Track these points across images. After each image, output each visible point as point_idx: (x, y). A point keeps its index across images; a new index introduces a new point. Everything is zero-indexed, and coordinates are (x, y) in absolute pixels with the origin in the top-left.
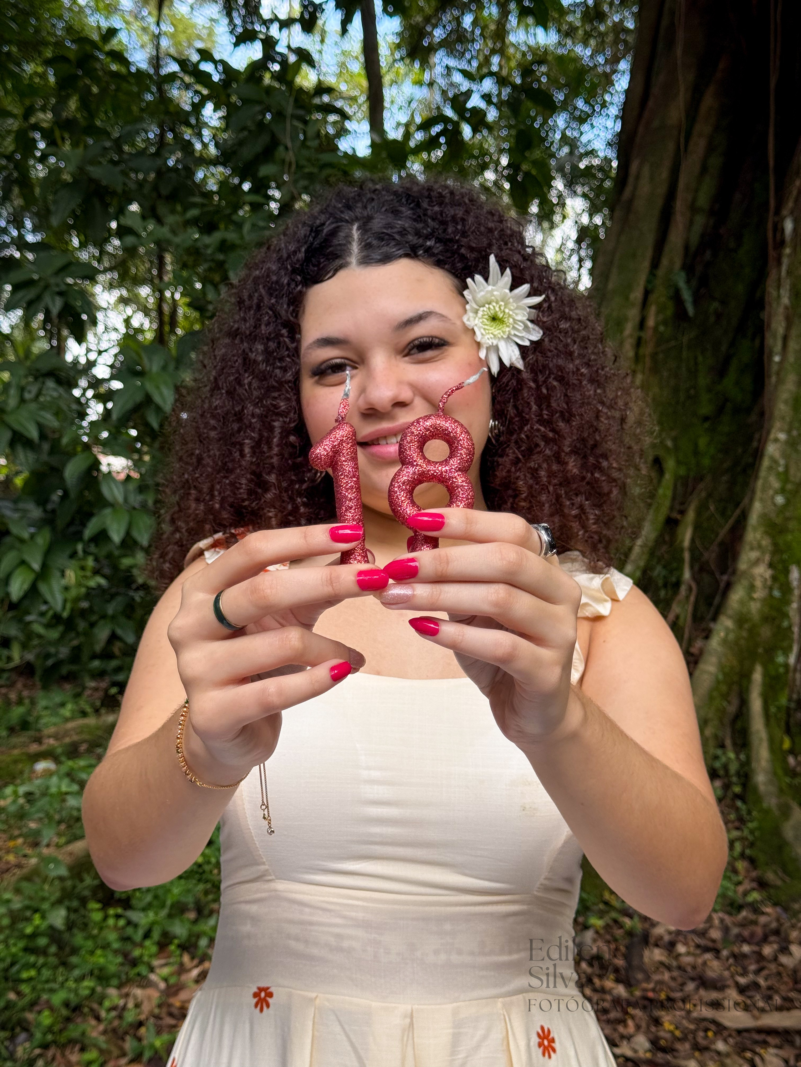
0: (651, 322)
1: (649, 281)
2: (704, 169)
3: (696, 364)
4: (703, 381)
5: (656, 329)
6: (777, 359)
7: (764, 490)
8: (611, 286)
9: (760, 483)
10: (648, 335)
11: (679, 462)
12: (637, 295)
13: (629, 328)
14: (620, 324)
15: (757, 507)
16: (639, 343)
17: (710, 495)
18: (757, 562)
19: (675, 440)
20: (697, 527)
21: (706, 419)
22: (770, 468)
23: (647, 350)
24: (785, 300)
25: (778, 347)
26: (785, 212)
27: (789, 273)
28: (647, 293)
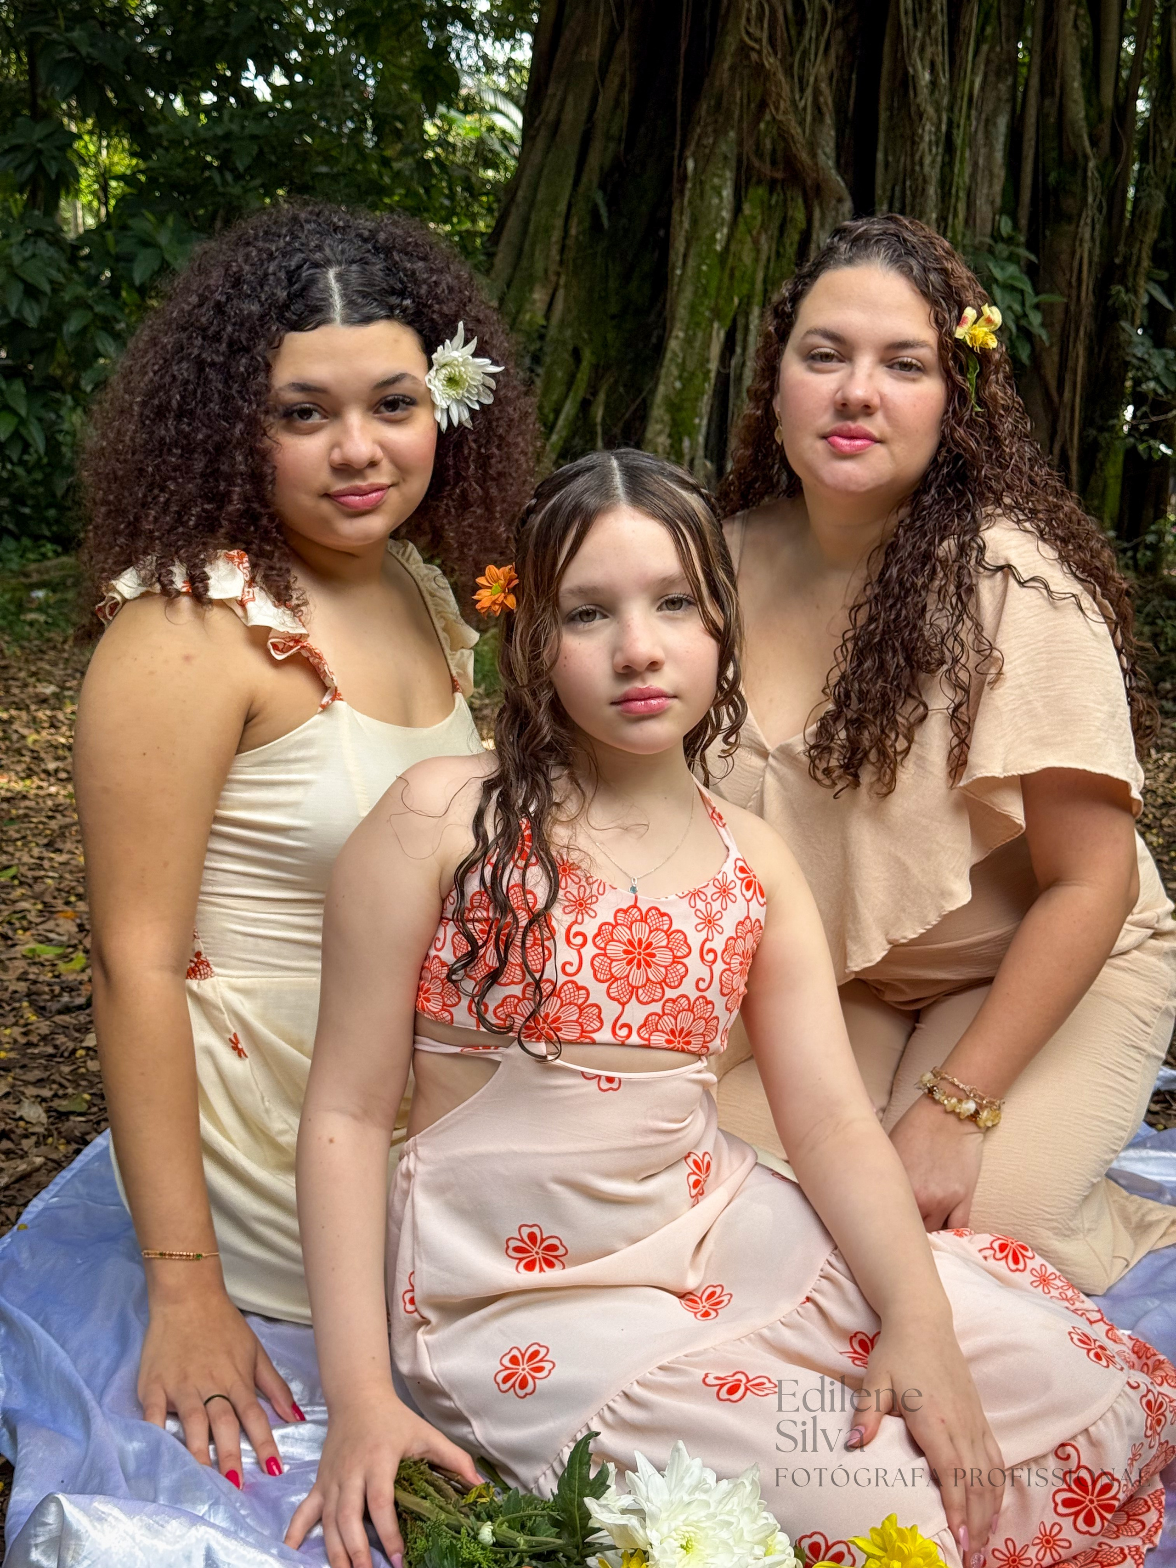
0: (573, 231)
1: (572, 196)
2: (617, 103)
3: (607, 269)
4: (613, 284)
5: (577, 238)
6: (678, 272)
7: (667, 376)
8: (540, 197)
9: (663, 371)
10: (570, 242)
11: (593, 353)
12: (562, 207)
13: (556, 235)
14: (548, 230)
15: (661, 389)
16: (563, 250)
17: (616, 382)
18: (660, 433)
19: (590, 333)
20: (607, 407)
21: (613, 317)
22: (672, 360)
23: (570, 255)
24: (686, 225)
25: (680, 263)
26: (688, 153)
27: (690, 203)
28: (570, 206)
